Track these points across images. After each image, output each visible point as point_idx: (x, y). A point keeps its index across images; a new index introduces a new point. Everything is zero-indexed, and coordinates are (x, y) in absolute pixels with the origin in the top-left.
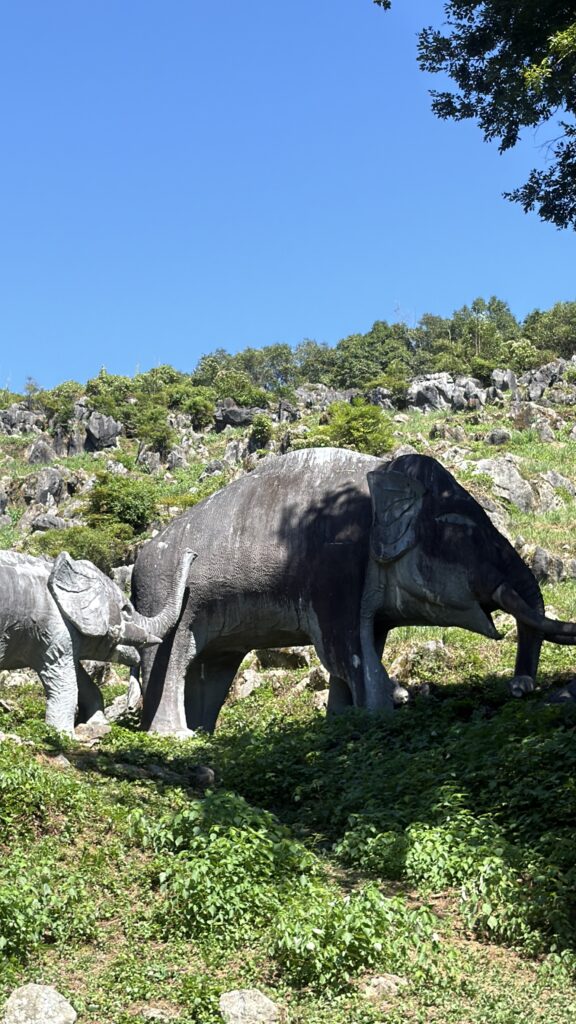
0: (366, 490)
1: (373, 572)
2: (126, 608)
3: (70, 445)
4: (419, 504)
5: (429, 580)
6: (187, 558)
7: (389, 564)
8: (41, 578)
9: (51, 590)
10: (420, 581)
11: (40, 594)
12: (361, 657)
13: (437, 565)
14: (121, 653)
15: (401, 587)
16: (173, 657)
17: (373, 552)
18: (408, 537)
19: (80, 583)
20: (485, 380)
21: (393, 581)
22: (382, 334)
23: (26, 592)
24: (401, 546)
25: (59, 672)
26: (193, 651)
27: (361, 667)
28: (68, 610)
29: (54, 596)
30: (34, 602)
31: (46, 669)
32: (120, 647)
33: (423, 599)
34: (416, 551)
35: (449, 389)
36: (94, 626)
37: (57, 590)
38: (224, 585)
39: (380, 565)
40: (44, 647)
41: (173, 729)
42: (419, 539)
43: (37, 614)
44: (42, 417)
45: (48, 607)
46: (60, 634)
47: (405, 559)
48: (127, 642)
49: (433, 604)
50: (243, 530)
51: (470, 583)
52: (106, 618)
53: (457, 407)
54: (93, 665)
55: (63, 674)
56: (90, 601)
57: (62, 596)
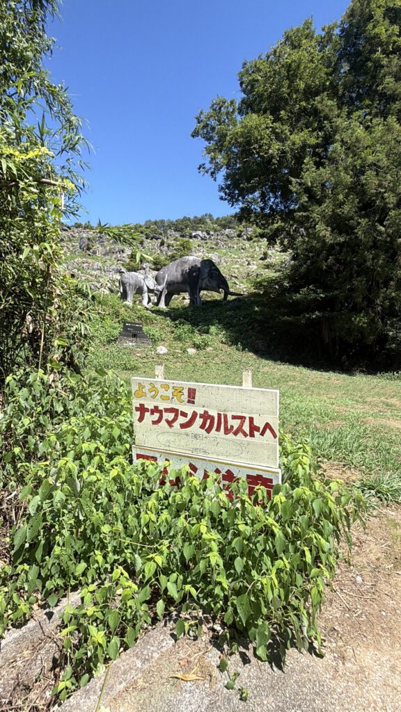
0: (199, 266)
1: (200, 280)
2: (157, 284)
4: (209, 269)
5: (210, 282)
6: (167, 276)
7: (203, 279)
8: (142, 278)
10: (208, 283)
11: (142, 281)
12: (197, 295)
15: (205, 283)
16: (163, 294)
17: (200, 277)
18: (206, 275)
19: (149, 279)
20: (208, 234)
21: (203, 282)
22: (185, 219)
23: (140, 280)
26: (166, 293)
27: (197, 297)
28: (147, 284)
29: (145, 282)
30: (141, 283)
32: (155, 291)
33: (207, 286)
34: (208, 277)
35: (201, 235)
36: (151, 288)
37: (145, 280)
38: (173, 281)
40: (143, 290)
41: (162, 306)
42: (208, 275)
43: (142, 285)
45: (144, 284)
46: (146, 289)
47: (206, 279)
49: (210, 287)
50: (177, 271)
51: (217, 284)
52: (154, 286)
53: (202, 239)
54: (150, 294)
55: (146, 295)
56: (151, 283)
57: (147, 282)
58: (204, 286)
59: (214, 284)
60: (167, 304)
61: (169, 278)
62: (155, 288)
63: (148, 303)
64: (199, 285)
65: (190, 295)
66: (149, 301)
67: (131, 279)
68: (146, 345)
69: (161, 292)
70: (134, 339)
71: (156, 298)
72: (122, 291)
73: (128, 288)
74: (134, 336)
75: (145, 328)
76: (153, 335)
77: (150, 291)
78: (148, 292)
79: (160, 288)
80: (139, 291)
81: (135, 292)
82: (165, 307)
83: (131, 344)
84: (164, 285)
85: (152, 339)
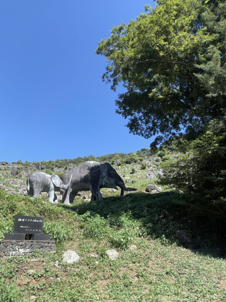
1: (100, 179)
2: (62, 183)
3: (39, 169)
4: (107, 169)
5: (109, 181)
6: (72, 176)
7: (103, 178)
8: (50, 177)
9: (51, 179)
10: (107, 181)
11: (49, 180)
12: (98, 192)
13: (110, 178)
14: (61, 190)
15: (104, 182)
16: (68, 192)
17: (100, 176)
19: (56, 178)
21: (103, 181)
22: (79, 158)
23: (47, 179)
24: (105, 175)
25: (51, 193)
26: (71, 191)
27: (98, 194)
28: (54, 182)
29: (52, 180)
30: (48, 181)
31: (49, 192)
32: (61, 189)
33: (107, 183)
34: (107, 176)
36: (58, 186)
37: (52, 179)
38: (77, 180)
39: (101, 178)
40: (49, 188)
41: (67, 203)
42: (107, 174)
43: (49, 183)
44: (35, 166)
45: (51, 182)
46: (52, 186)
47: (105, 178)
48: (62, 189)
49: (109, 184)
50: (80, 172)
51: (115, 181)
52: (60, 184)
54: (56, 192)
55: (52, 193)
56: (57, 181)
57: (53, 180)
58: (103, 183)
59: (112, 181)
60: (71, 201)
61: (74, 178)
62: (61, 186)
63: (54, 200)
64: (100, 183)
65: (92, 192)
66: (55, 198)
67: (38, 178)
68: (46, 250)
69: (67, 190)
70: (29, 242)
71: (61, 196)
72: (29, 189)
73: (35, 186)
74: (30, 237)
75: (47, 224)
76: (58, 233)
77: (57, 189)
78: (55, 190)
79: (66, 186)
80: (46, 188)
81: (41, 190)
82: (69, 204)
83: (22, 251)
84: (69, 184)
85: (56, 239)
